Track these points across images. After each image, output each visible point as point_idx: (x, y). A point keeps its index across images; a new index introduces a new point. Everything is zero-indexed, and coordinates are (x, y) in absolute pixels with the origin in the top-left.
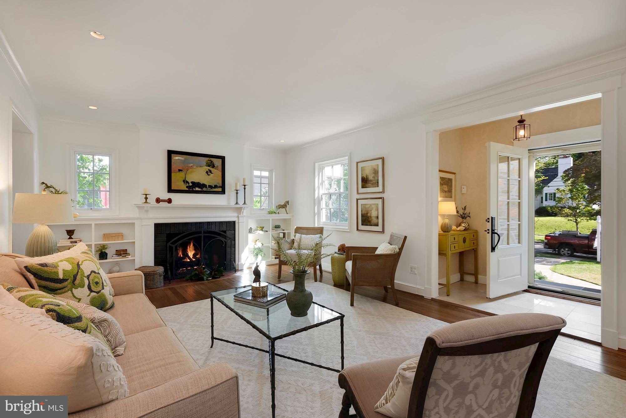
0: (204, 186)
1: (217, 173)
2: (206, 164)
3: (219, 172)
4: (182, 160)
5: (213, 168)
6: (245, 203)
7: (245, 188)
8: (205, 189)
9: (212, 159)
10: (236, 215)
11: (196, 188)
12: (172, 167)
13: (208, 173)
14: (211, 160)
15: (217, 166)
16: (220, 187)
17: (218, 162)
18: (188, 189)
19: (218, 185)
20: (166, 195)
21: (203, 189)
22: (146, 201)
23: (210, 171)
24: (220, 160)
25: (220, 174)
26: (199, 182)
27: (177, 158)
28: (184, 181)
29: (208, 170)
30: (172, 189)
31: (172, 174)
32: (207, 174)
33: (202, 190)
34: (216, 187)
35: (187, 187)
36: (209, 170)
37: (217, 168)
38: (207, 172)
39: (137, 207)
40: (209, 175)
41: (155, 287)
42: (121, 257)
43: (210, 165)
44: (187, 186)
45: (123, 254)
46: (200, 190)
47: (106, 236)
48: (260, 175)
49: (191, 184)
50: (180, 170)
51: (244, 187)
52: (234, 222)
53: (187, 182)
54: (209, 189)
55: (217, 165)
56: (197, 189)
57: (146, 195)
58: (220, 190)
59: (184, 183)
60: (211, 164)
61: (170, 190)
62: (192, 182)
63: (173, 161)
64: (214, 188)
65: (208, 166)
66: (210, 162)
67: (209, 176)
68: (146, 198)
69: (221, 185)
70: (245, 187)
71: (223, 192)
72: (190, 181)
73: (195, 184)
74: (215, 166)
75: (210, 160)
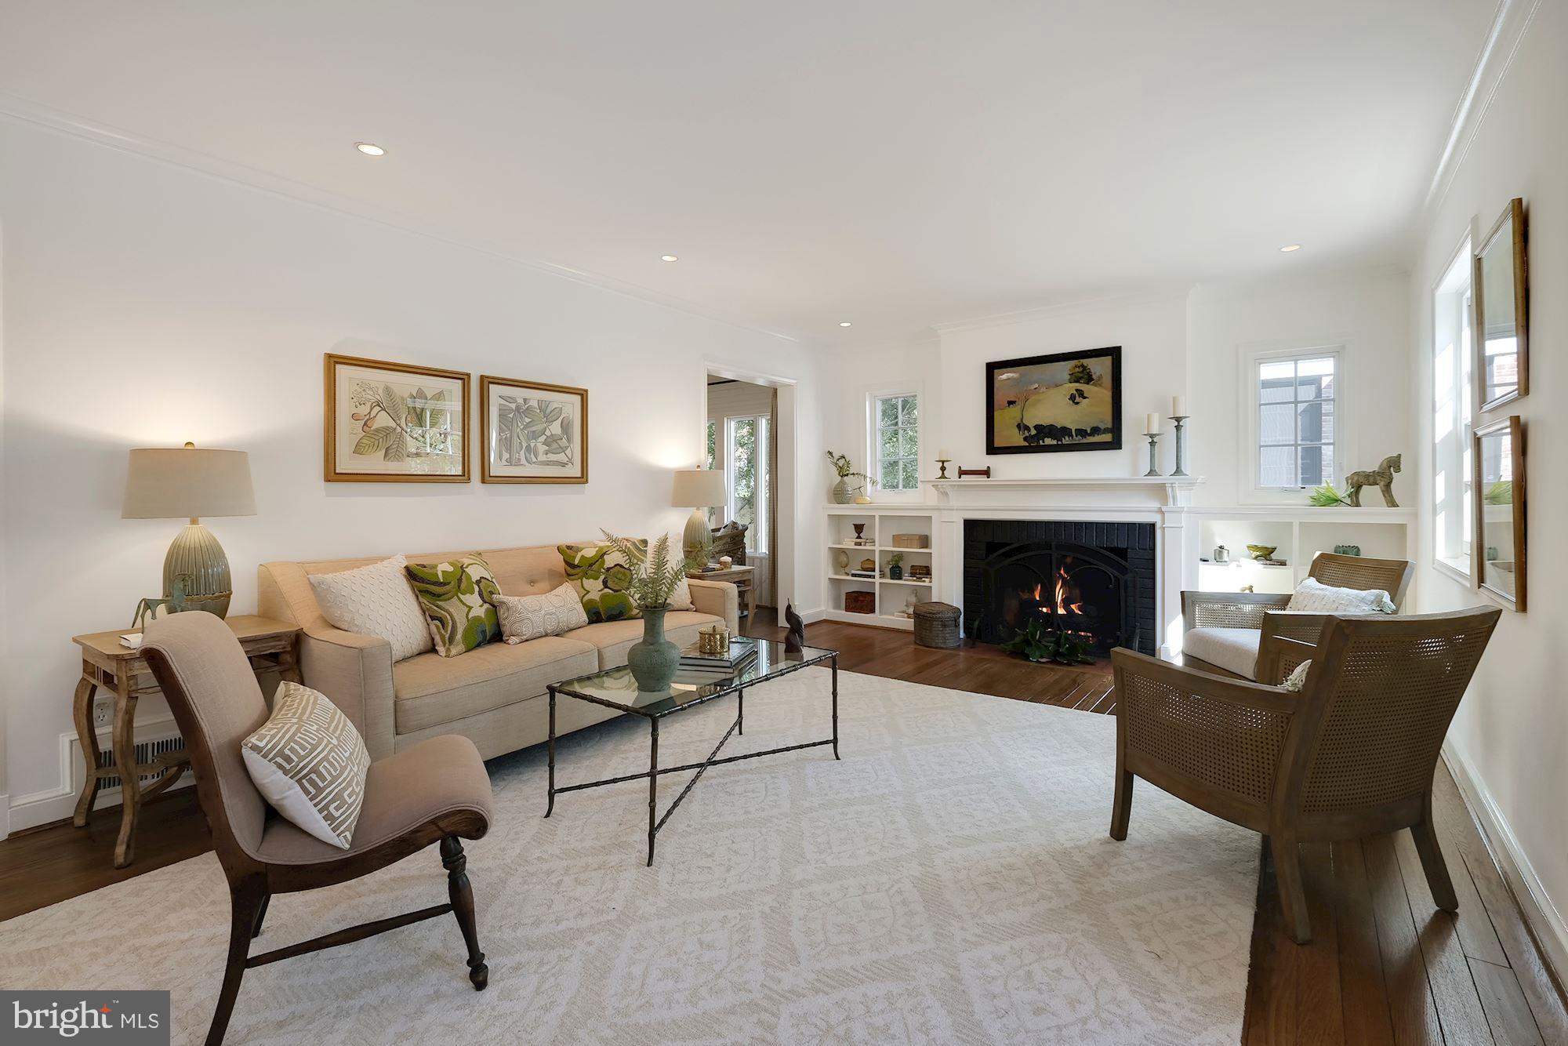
0: (1065, 431)
1: (1099, 394)
2: (1069, 377)
3: (1103, 391)
4: (1014, 379)
5: (1088, 384)
6: (1178, 471)
7: (1178, 428)
8: (1066, 440)
9: (1085, 362)
10: (1154, 505)
11: (1046, 439)
12: (996, 397)
13: (1076, 398)
14: (1082, 366)
15: (1100, 377)
16: (1106, 431)
17: (1100, 367)
18: (1027, 444)
19: (1102, 427)
20: (984, 461)
21: (1062, 441)
22: (943, 473)
23: (1081, 394)
24: (1107, 361)
25: (1107, 395)
26: (1052, 425)
27: (1004, 377)
28: (1019, 426)
29: (1075, 392)
30: (995, 446)
31: (995, 413)
32: (1073, 402)
33: (1059, 443)
34: (1096, 431)
35: (1025, 439)
36: (1077, 390)
37: (1099, 382)
38: (1072, 398)
39: (933, 486)
40: (1077, 403)
41: (934, 645)
42: (915, 578)
43: (1081, 378)
44: (1026, 437)
45: (920, 574)
46: (1055, 442)
47: (897, 539)
48: (1293, 375)
49: (1033, 432)
50: (1010, 403)
51: (1176, 424)
52: (1153, 526)
53: (1027, 428)
54: (1078, 440)
55: (1098, 374)
56: (1048, 441)
57: (943, 462)
58: (1108, 438)
59: (1020, 431)
60: (1082, 375)
61: (992, 449)
62: (1036, 427)
63: (996, 385)
64: (1090, 435)
65: (1075, 382)
66: (1081, 369)
67: (1079, 407)
68: (943, 469)
69: (1110, 425)
70: (1181, 423)
71: (1116, 444)
72: (1031, 425)
73: (1044, 431)
74: (1094, 377)
75: (1079, 364)
